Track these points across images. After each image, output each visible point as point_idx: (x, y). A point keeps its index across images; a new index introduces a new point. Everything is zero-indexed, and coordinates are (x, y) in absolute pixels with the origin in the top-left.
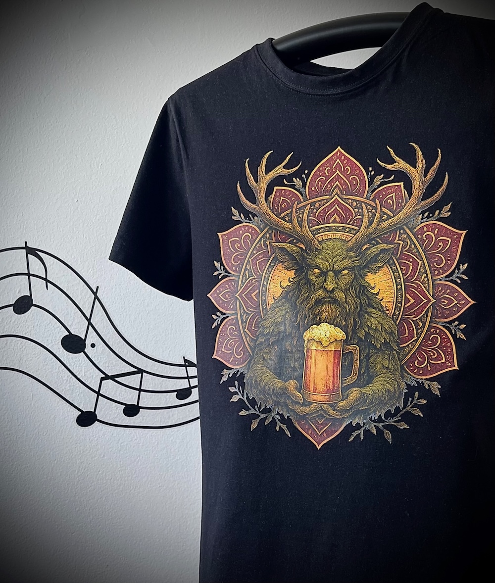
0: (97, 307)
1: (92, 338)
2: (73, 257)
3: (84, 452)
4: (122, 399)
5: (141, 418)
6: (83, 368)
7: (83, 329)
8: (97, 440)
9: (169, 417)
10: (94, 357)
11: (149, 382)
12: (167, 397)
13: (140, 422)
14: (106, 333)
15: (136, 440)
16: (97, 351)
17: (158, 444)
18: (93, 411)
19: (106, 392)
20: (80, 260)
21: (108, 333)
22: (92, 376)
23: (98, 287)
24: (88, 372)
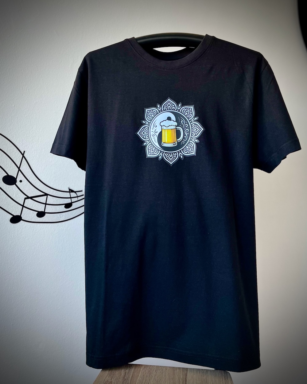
0: (24, 161)
1: (20, 177)
2: (11, 134)
3: (13, 237)
4: (36, 209)
5: (46, 218)
6: (15, 193)
7: (15, 173)
8: (22, 230)
9: (61, 217)
10: (21, 187)
11: (51, 200)
12: (60, 207)
13: (46, 220)
14: (28, 175)
15: (43, 229)
16: (23, 184)
17: (54, 230)
18: (20, 215)
19: (27, 205)
20: (14, 137)
21: (29, 175)
22: (20, 197)
23: (24, 151)
24: (18, 195)
